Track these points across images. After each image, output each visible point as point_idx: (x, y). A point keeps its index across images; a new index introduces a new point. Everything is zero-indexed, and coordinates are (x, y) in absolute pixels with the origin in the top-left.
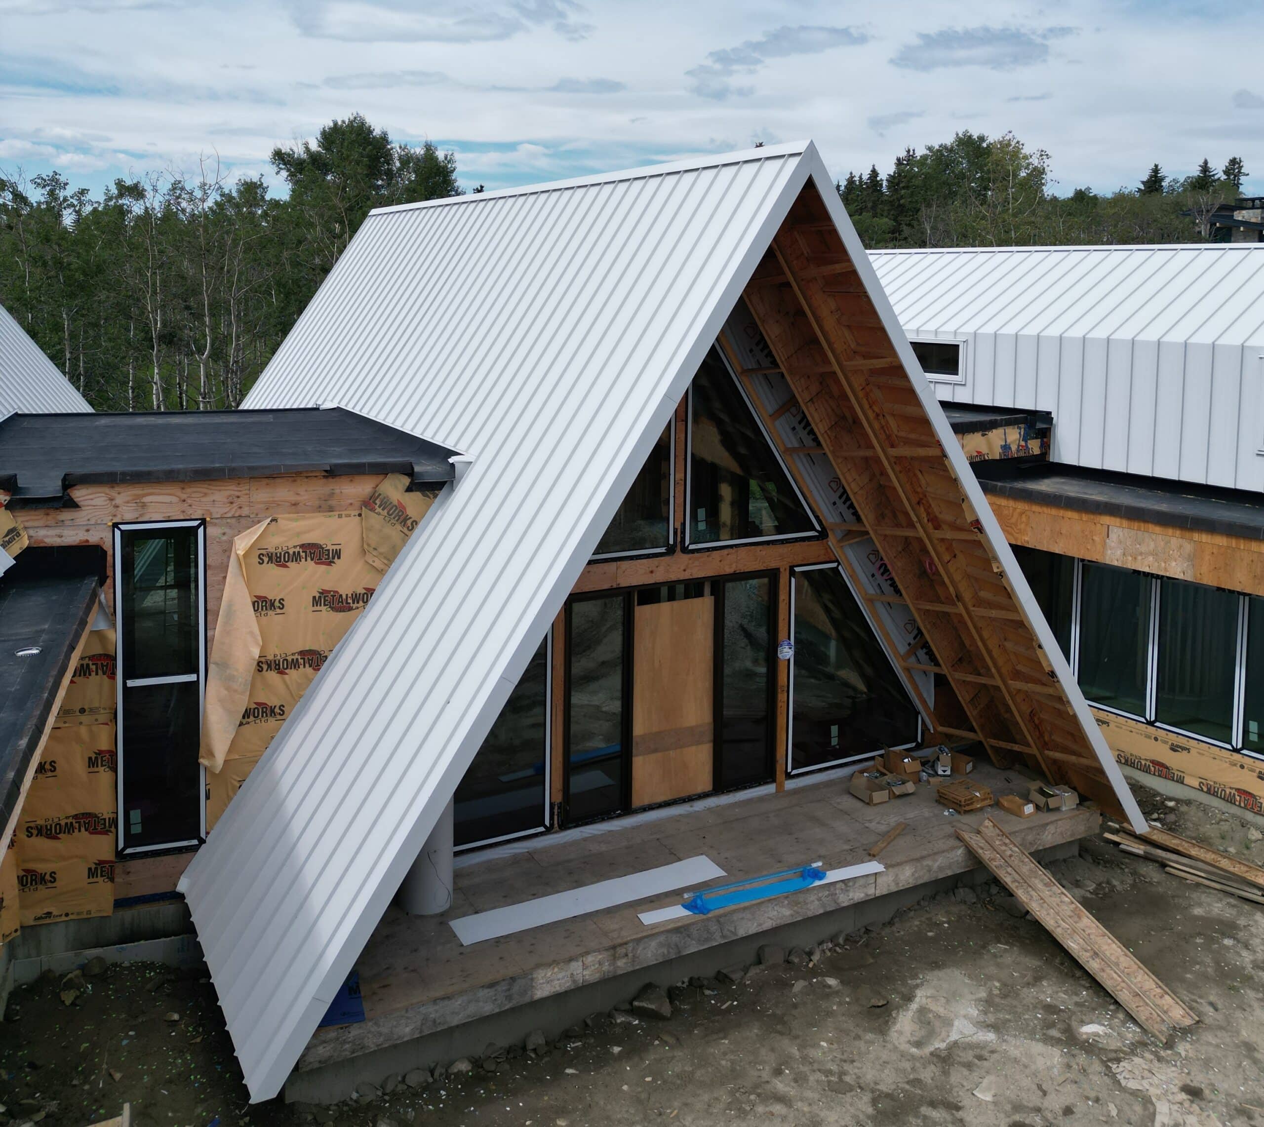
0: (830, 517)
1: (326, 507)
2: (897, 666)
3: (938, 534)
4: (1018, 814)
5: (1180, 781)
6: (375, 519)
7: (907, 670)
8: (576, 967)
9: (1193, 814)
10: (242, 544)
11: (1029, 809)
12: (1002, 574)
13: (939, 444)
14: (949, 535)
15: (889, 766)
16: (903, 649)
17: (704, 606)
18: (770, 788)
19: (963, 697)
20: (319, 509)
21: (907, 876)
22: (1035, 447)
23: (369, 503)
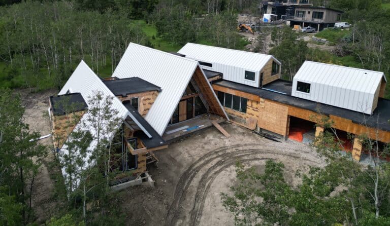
0: (198, 91)
5: (235, 115)
6: (154, 95)
10: (142, 99)
11: (218, 119)
13: (206, 80)
15: (204, 116)
16: (206, 104)
17: (186, 102)
18: (192, 119)
19: (212, 108)
20: (149, 95)
21: (206, 126)
22: (221, 78)
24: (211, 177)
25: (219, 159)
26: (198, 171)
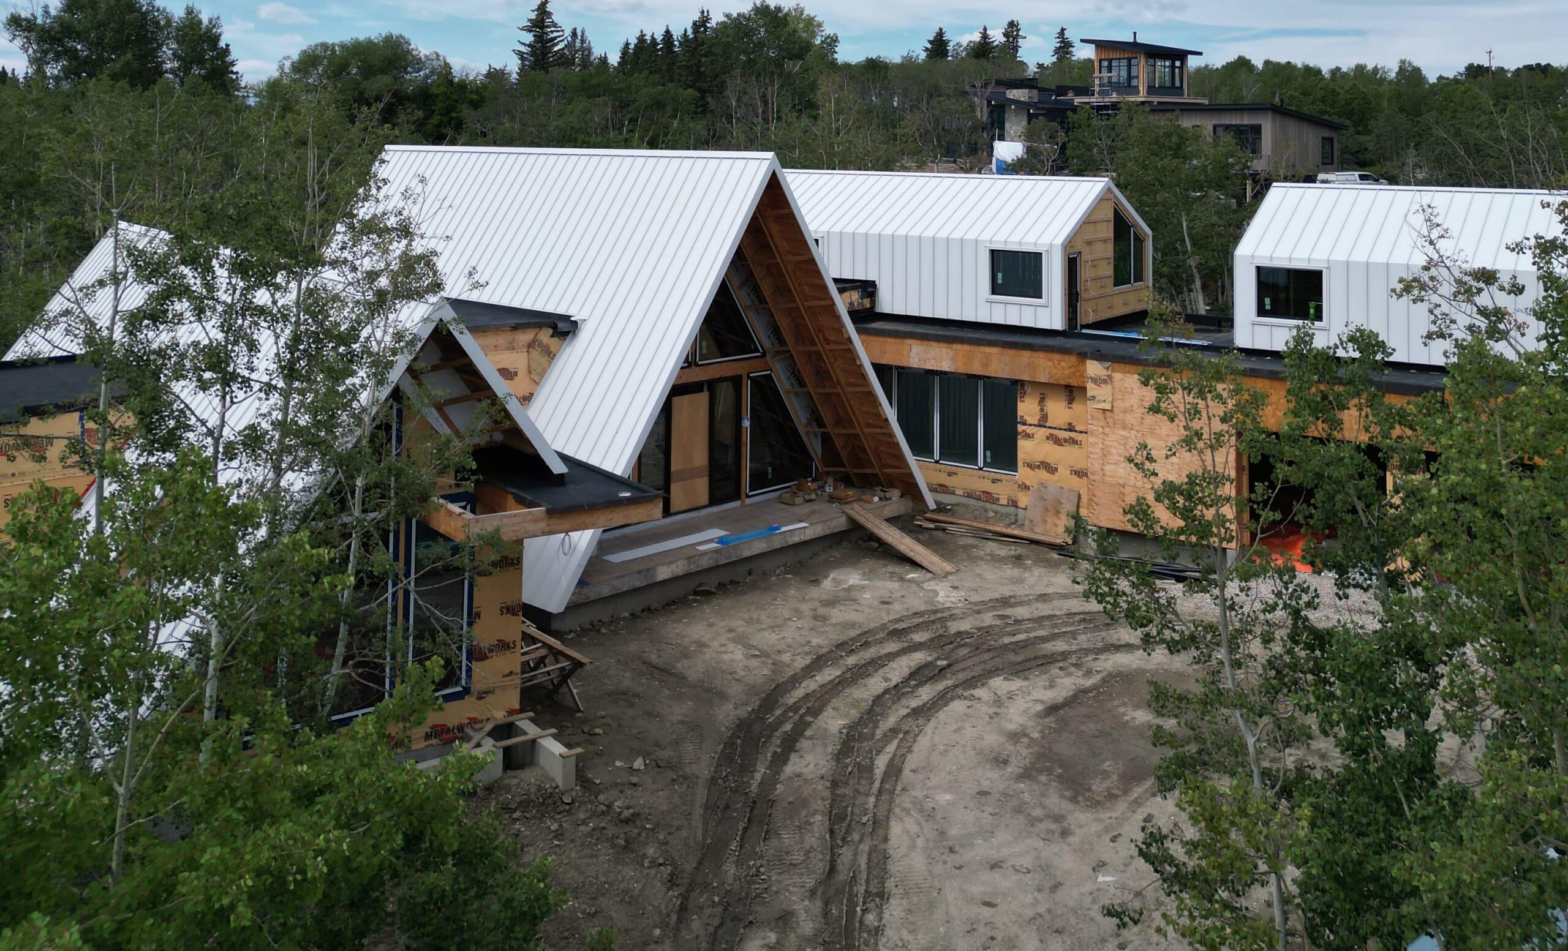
0: (767, 344)
1: (511, 348)
2: (802, 431)
3: (828, 347)
4: (870, 502)
5: (953, 493)
6: (535, 354)
7: (807, 433)
8: (674, 566)
9: (961, 510)
11: (876, 499)
12: (861, 366)
13: (831, 299)
14: (834, 347)
15: (800, 488)
16: (804, 421)
17: (703, 398)
18: (737, 503)
19: (838, 443)
20: (507, 349)
21: (818, 531)
22: (867, 303)
23: (530, 346)
24: (894, 731)
25: (919, 657)
26: (816, 712)
